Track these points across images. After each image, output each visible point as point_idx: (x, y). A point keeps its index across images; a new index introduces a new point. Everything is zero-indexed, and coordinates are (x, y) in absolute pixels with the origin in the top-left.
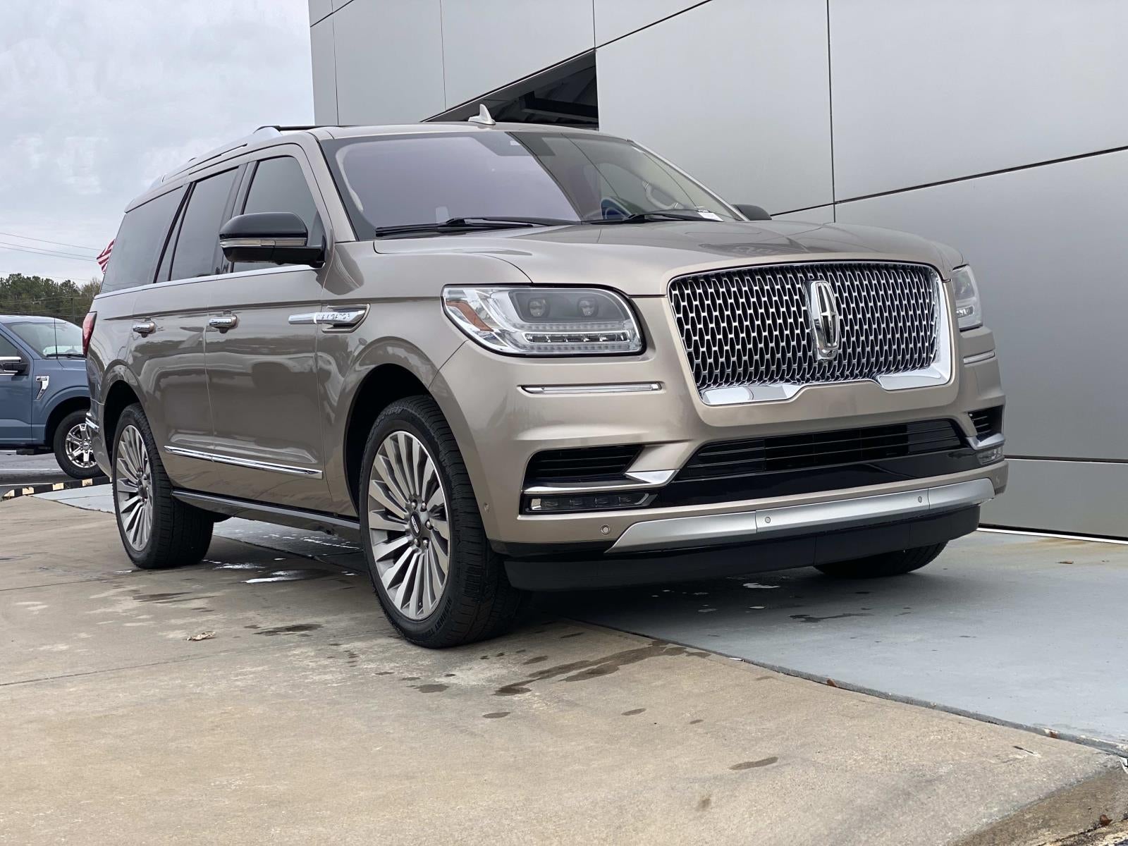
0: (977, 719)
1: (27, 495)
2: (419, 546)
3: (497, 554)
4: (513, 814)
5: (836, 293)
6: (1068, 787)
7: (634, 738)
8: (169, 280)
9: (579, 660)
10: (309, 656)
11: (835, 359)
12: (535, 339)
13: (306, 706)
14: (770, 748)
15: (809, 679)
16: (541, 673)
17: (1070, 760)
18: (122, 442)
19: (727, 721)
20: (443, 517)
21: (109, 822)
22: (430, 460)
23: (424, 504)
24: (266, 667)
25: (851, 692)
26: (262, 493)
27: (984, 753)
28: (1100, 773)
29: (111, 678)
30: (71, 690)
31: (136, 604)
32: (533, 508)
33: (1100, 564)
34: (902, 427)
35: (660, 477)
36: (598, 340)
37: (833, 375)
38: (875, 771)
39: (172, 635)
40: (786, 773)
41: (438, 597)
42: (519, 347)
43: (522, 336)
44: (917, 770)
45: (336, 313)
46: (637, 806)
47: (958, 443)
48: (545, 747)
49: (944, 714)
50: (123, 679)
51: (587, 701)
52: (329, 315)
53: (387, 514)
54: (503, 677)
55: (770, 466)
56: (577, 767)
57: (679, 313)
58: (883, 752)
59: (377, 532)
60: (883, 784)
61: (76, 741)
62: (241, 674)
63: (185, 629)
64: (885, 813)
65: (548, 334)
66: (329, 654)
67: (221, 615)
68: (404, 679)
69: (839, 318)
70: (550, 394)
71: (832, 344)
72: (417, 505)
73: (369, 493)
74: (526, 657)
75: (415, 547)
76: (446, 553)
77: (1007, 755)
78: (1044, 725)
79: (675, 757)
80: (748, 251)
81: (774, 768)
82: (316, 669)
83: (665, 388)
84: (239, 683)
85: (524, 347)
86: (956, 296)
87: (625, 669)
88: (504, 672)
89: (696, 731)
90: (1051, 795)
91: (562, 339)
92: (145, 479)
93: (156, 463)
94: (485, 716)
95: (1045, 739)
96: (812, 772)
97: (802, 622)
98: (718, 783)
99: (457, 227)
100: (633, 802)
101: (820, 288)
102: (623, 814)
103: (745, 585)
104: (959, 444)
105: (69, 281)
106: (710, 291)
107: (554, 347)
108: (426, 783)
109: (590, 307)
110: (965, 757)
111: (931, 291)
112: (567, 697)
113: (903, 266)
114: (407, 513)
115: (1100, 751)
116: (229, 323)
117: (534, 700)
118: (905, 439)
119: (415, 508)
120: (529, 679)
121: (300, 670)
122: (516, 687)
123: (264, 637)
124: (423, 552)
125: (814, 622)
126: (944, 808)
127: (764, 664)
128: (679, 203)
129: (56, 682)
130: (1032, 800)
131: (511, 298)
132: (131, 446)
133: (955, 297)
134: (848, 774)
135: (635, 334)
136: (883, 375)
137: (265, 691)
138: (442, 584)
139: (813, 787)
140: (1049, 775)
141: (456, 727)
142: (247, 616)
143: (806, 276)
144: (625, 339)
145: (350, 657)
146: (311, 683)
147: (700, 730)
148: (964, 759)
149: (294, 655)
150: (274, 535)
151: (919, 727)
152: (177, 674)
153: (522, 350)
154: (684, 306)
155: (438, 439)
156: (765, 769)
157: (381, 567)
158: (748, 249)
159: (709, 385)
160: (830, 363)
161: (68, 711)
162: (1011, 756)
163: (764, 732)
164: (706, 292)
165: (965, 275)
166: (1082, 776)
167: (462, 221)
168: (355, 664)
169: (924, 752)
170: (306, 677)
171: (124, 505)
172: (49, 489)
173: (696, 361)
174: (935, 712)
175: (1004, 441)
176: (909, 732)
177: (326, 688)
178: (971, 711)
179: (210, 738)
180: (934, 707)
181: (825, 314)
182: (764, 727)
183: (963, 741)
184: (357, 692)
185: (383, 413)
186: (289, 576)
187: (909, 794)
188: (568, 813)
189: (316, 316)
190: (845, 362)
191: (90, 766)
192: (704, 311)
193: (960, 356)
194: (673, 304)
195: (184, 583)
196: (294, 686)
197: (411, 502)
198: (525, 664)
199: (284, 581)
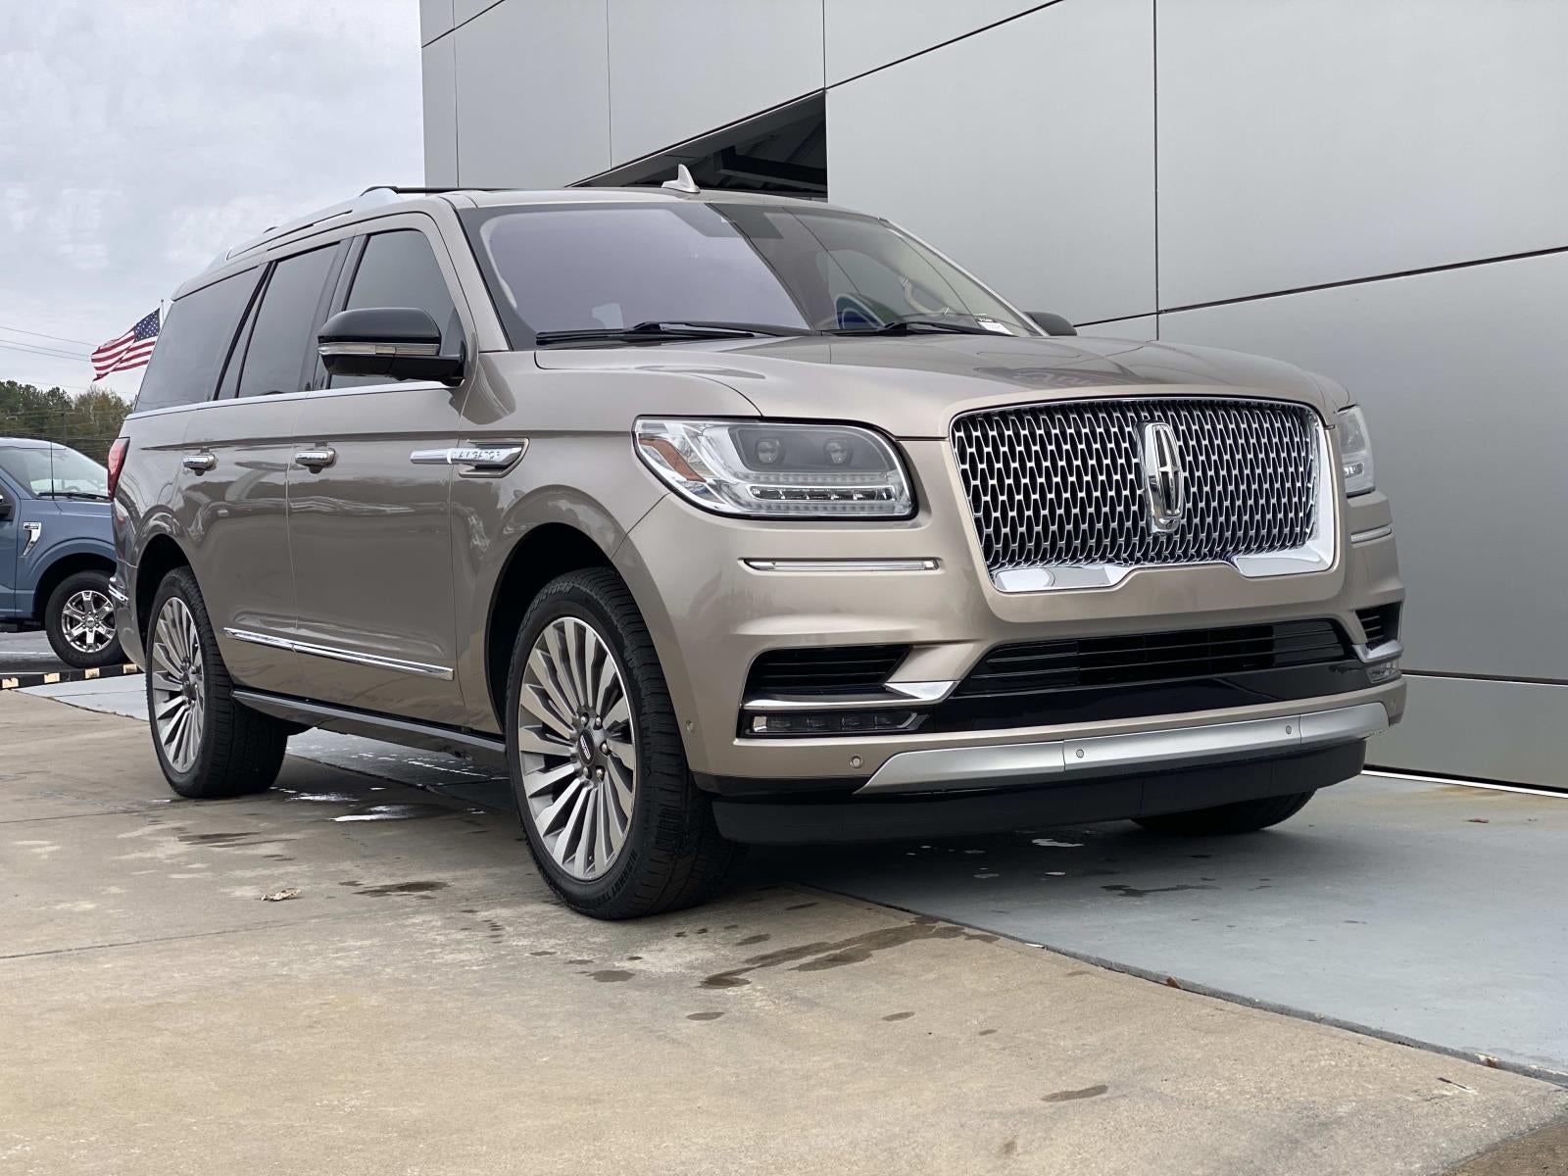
0: (1382, 1038)
1: (9, 689)
2: (590, 777)
3: (703, 793)
4: (742, 1155)
5: (1179, 440)
6: (1517, 1138)
7: (901, 1053)
8: (237, 396)
9: (813, 942)
10: (433, 927)
11: (1176, 533)
12: (764, 494)
13: (438, 998)
14: (1094, 1073)
15: (1140, 977)
16: (763, 958)
17: (1519, 1101)
18: (161, 621)
19: (1032, 1033)
20: (625, 737)
21: (179, 1154)
22: (610, 659)
23: (598, 720)
24: (376, 941)
25: (1203, 996)
26: (357, 696)
27: (1397, 1086)
28: (1560, 1118)
29: (162, 951)
30: (106, 966)
31: (183, 847)
32: (756, 729)
33: (1525, 824)
34: (1265, 629)
35: (931, 691)
36: (850, 497)
37: (1172, 554)
38: (1246, 1108)
39: (239, 892)
40: (1121, 1108)
41: (617, 848)
42: (740, 504)
43: (746, 489)
44: (1305, 1109)
45: (479, 451)
46: (914, 1149)
47: (1340, 652)
48: (777, 1063)
49: (1335, 1030)
50: (177, 953)
51: (830, 999)
52: (469, 452)
53: (545, 731)
54: (709, 963)
55: (1085, 679)
56: (824, 1092)
57: (963, 462)
58: (1256, 1082)
59: (530, 756)
60: (1260, 1126)
61: (121, 1039)
62: (343, 949)
63: (258, 884)
64: (1264, 1167)
65: (782, 487)
66: (463, 925)
67: (306, 866)
68: (571, 962)
69: (1182, 475)
70: (784, 571)
71: (1173, 512)
72: (588, 721)
73: (521, 702)
74: (740, 935)
75: (584, 779)
76: (630, 789)
77: (1430, 1090)
78: (1477, 1049)
79: (963, 1082)
80: (1046, 380)
81: (1103, 1100)
82: (445, 945)
83: (943, 567)
84: (340, 962)
85: (749, 505)
86: (1342, 447)
87: (881, 957)
88: (710, 955)
89: (987, 1046)
90: (1493, 1148)
91: (801, 495)
92: (193, 673)
93: (210, 651)
94: (689, 1017)
95: (1481, 1069)
96: (1158, 1108)
97: (1121, 895)
98: (1025, 1120)
99: (648, 334)
100: (907, 1143)
101: (1158, 433)
102: (893, 1160)
103: (1034, 841)
104: (1343, 654)
105: (58, 389)
106: (1007, 433)
107: (791, 506)
108: (617, 1110)
109: (842, 451)
110: (1372, 1092)
111: (1308, 440)
112: (801, 993)
113: (1272, 405)
114: (574, 732)
115: (1559, 1088)
116: (323, 459)
117: (755, 994)
118: (1270, 645)
119: (586, 724)
120: (747, 966)
121: (424, 946)
122: (729, 978)
123: (368, 898)
124: (595, 786)
125: (1136, 896)
126: (1345, 1162)
127: (1075, 954)
128: (951, 308)
129: (83, 954)
130: (1468, 1153)
131: (732, 437)
132: (175, 626)
133: (1340, 449)
134: (1209, 1112)
135: (903, 488)
136: (1241, 555)
137: (379, 974)
138: (623, 831)
139: (1161, 1128)
140: (1489, 1119)
141: (651, 1032)
142: (341, 867)
143: (1138, 416)
144: (889, 497)
145: (493, 930)
146: (442, 965)
147: (994, 1045)
148: (1370, 1095)
149: (414, 925)
150: (365, 755)
151: (1302, 1048)
152: (253, 948)
153: (745, 509)
154: (972, 454)
155: (622, 629)
156: (1092, 1102)
157: (535, 805)
158: (1045, 376)
159: (1003, 565)
160: (1169, 537)
161: (105, 996)
162: (1436, 1092)
163: (1085, 1050)
164: (1001, 435)
165: (1353, 420)
166: (1536, 1122)
167: (656, 326)
168: (499, 939)
169: (1313, 1084)
170: (433, 956)
171: (162, 708)
172: (40, 681)
173: (986, 531)
174: (1323, 1027)
175: (1402, 651)
176: (1289, 1055)
177: (463, 973)
178: (1373, 1027)
179: (309, 1039)
180: (1320, 1020)
181: (1163, 469)
182: (1084, 1042)
183: (1367, 1069)
184: (508, 979)
185: (545, 590)
186: (395, 813)
187: (1297, 1141)
188: (817, 1157)
189: (450, 453)
190: (1190, 537)
191: (144, 1074)
192: (998, 461)
193: (1346, 532)
194: (956, 450)
195: (247, 820)
196: (417, 969)
197: (580, 716)
198: (740, 944)
199: (387, 820)
